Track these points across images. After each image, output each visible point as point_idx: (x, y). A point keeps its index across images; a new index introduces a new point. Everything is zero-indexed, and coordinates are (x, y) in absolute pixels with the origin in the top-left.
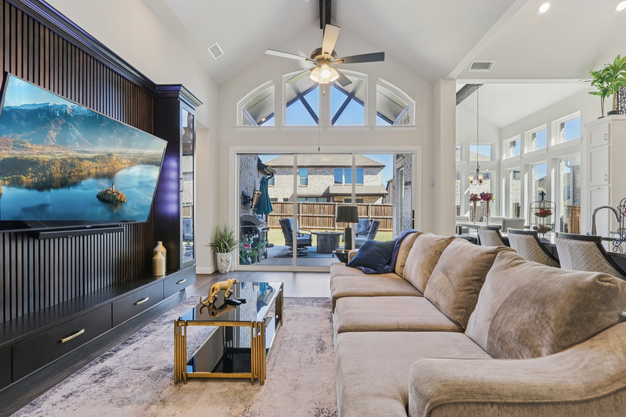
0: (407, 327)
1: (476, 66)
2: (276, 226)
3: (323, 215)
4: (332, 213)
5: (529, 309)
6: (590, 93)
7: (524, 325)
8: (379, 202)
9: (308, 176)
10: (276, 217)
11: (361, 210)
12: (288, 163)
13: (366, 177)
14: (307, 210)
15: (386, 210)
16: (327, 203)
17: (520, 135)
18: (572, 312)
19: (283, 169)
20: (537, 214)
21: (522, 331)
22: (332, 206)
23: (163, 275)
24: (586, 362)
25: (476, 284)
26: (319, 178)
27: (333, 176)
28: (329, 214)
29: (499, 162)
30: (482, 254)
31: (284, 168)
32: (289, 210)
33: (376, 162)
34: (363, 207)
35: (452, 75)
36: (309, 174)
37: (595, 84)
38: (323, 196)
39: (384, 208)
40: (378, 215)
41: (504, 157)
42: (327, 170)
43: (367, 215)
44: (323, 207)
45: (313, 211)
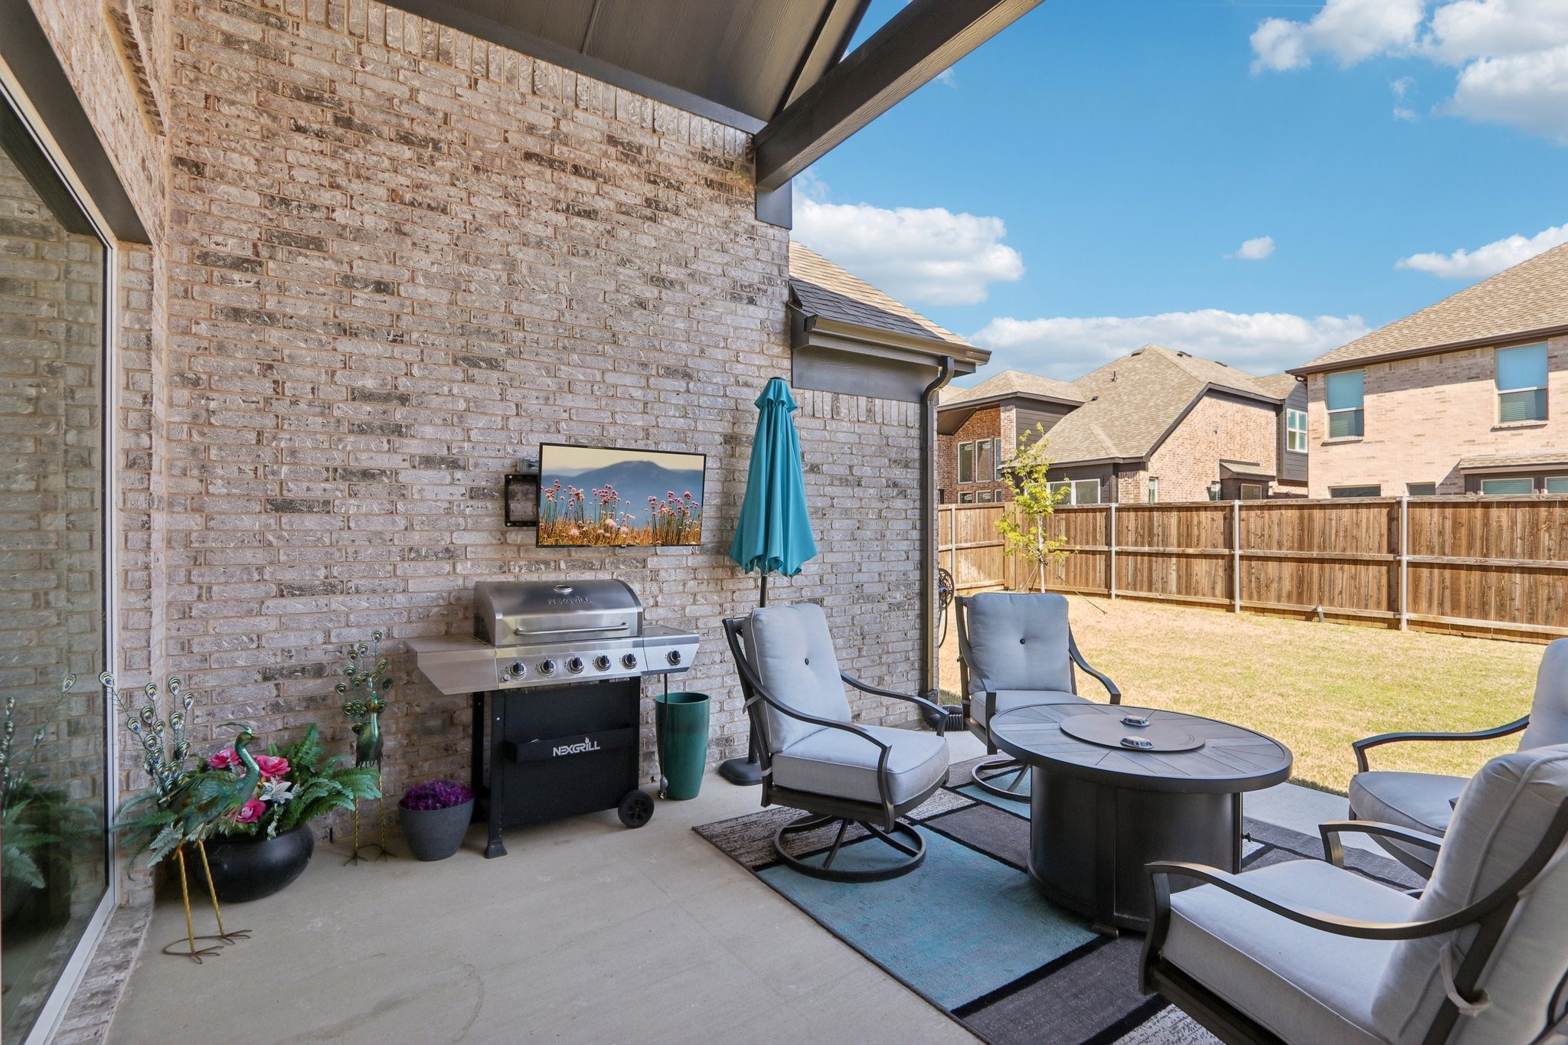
2: (1272, 604)
9: (1552, 375)
10: (1276, 564)
12: (1431, 339)
14: (1441, 533)
19: (1403, 368)
31: (1411, 364)
32: (1342, 534)
36: (1368, 392)
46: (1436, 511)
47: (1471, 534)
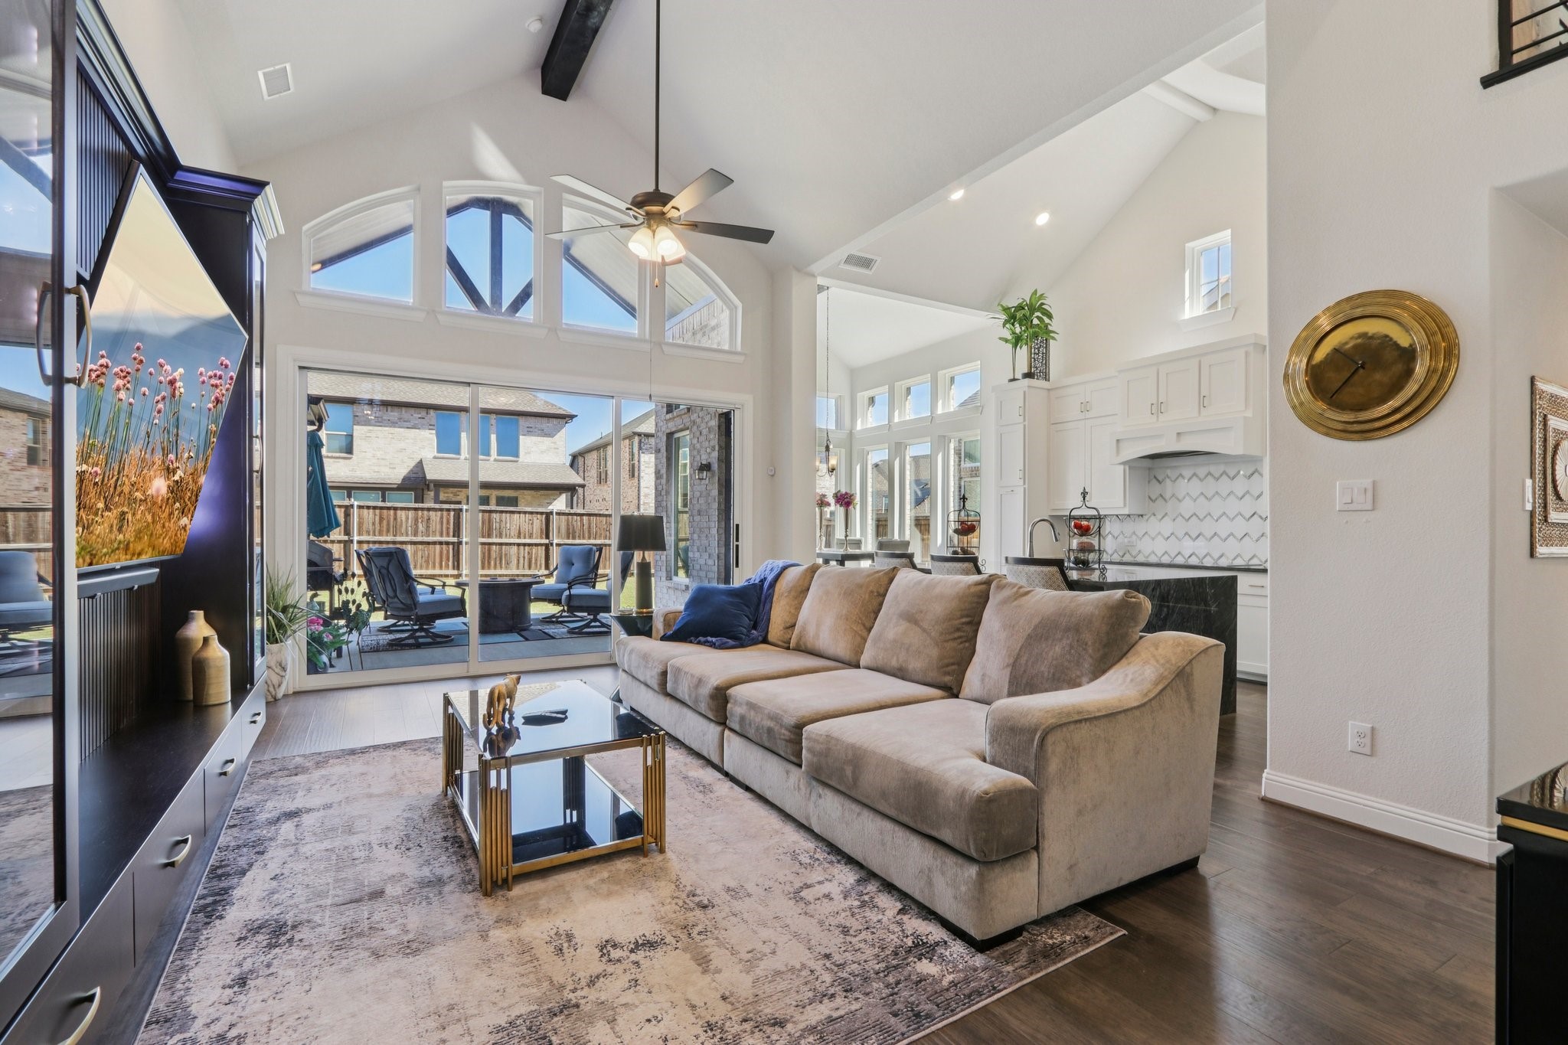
0: (889, 702)
1: (851, 260)
3: (426, 539)
4: (451, 534)
5: (1061, 640)
6: (1000, 339)
7: (1057, 659)
8: (560, 504)
9: (355, 427)
11: (532, 524)
13: (526, 442)
14: (374, 524)
15: (593, 525)
16: (417, 505)
17: (887, 387)
18: (1108, 633)
20: (956, 531)
21: (1056, 667)
22: (452, 513)
23: (227, 703)
24: (1130, 677)
25: (967, 628)
26: (390, 436)
27: (434, 432)
28: (441, 535)
29: (851, 434)
30: (969, 586)
33: (553, 405)
34: (535, 519)
35: (815, 268)
36: (358, 424)
37: (1007, 326)
38: (403, 487)
39: (589, 520)
40: (574, 538)
41: (859, 427)
42: (415, 415)
43: (547, 537)
44: (426, 518)
45: (395, 527)
46: (371, 511)
47: (388, 524)
